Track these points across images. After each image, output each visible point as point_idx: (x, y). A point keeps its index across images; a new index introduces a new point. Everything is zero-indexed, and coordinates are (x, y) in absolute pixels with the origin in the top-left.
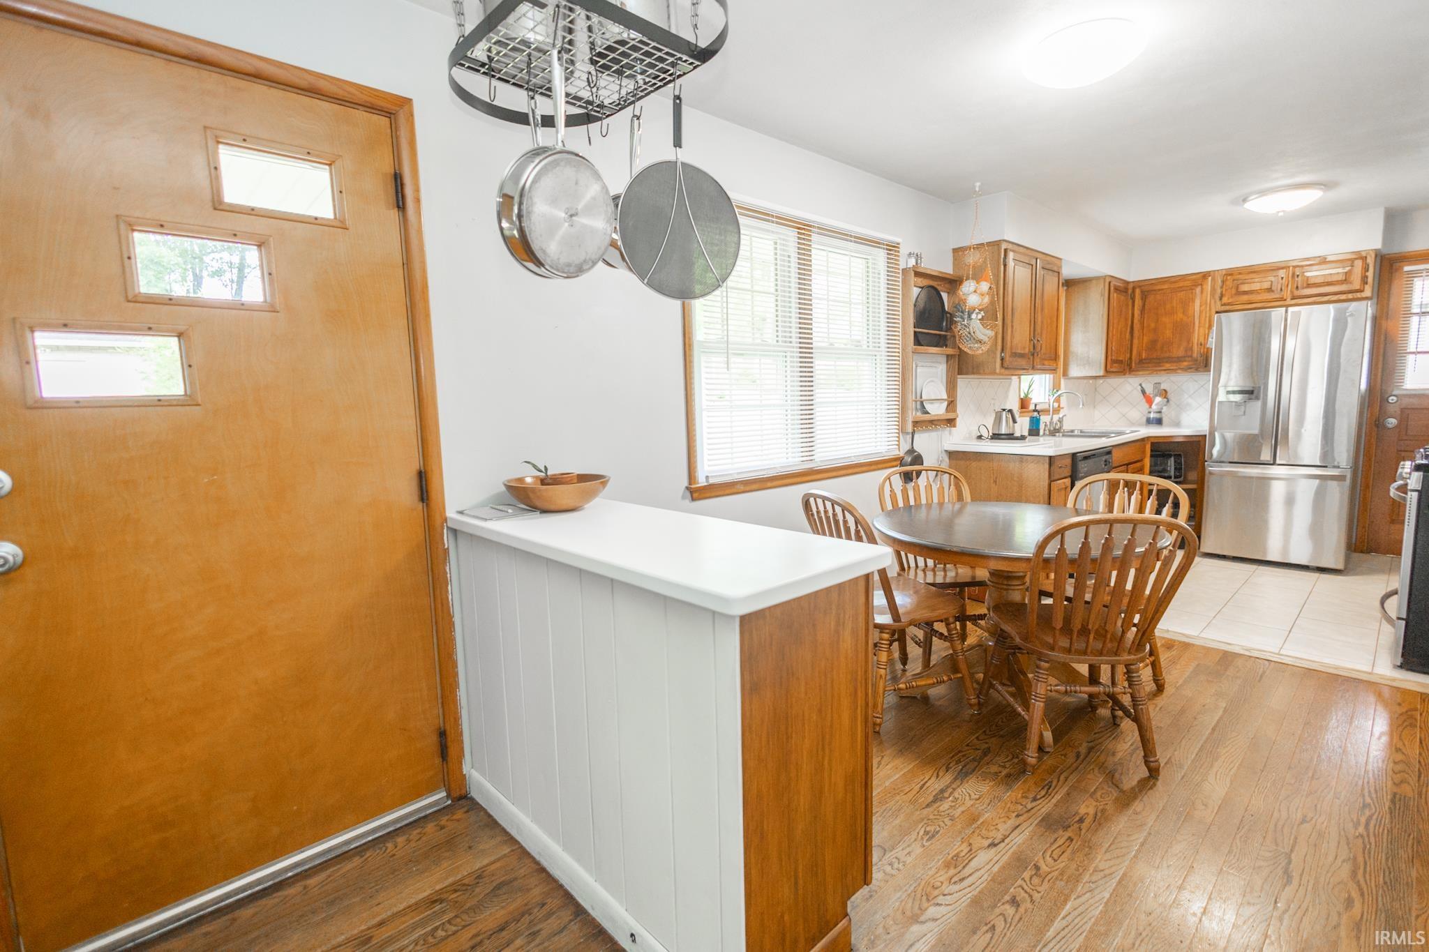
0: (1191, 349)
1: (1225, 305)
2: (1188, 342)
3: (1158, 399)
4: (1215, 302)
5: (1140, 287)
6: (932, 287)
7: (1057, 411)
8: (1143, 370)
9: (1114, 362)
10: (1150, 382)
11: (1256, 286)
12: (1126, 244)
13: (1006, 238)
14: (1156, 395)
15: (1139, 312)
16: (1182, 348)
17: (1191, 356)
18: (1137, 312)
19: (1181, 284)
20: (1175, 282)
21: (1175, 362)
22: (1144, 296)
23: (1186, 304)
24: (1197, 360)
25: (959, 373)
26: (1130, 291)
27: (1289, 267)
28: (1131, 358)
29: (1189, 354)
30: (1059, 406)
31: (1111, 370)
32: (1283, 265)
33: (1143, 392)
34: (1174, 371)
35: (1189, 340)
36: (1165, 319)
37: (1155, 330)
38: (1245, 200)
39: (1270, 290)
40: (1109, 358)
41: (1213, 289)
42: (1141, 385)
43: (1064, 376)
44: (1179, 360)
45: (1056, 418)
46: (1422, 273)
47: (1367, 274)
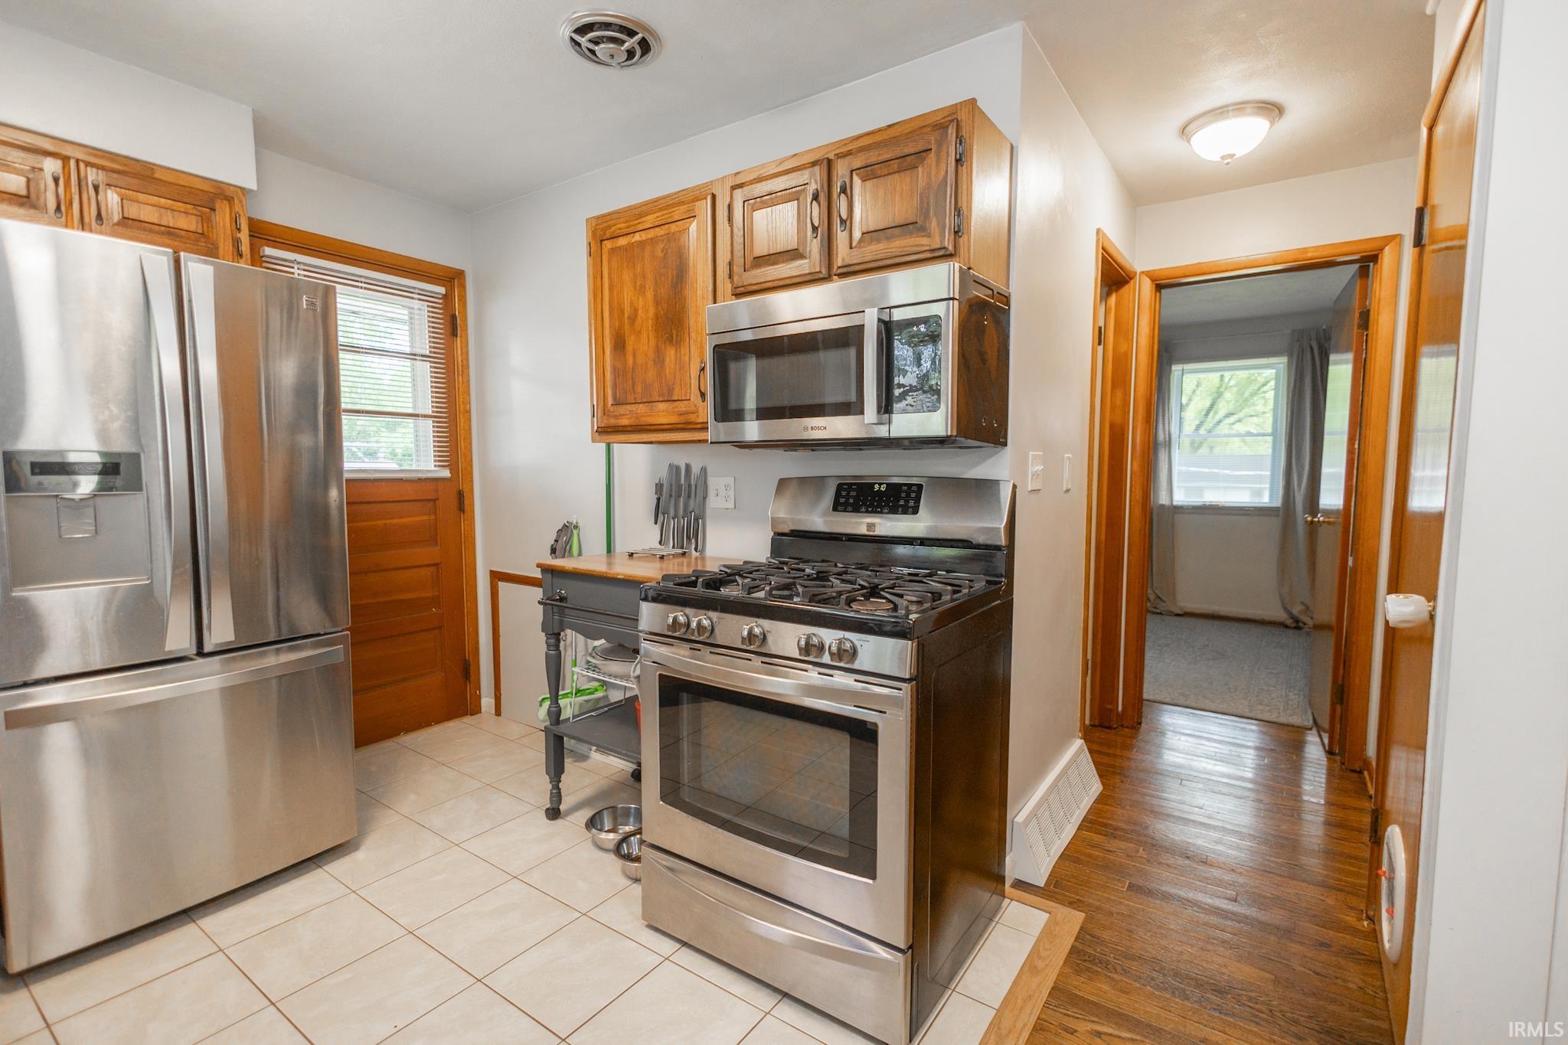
27: (69, 157)
39: (23, 200)
46: (293, 268)
47: (239, 235)
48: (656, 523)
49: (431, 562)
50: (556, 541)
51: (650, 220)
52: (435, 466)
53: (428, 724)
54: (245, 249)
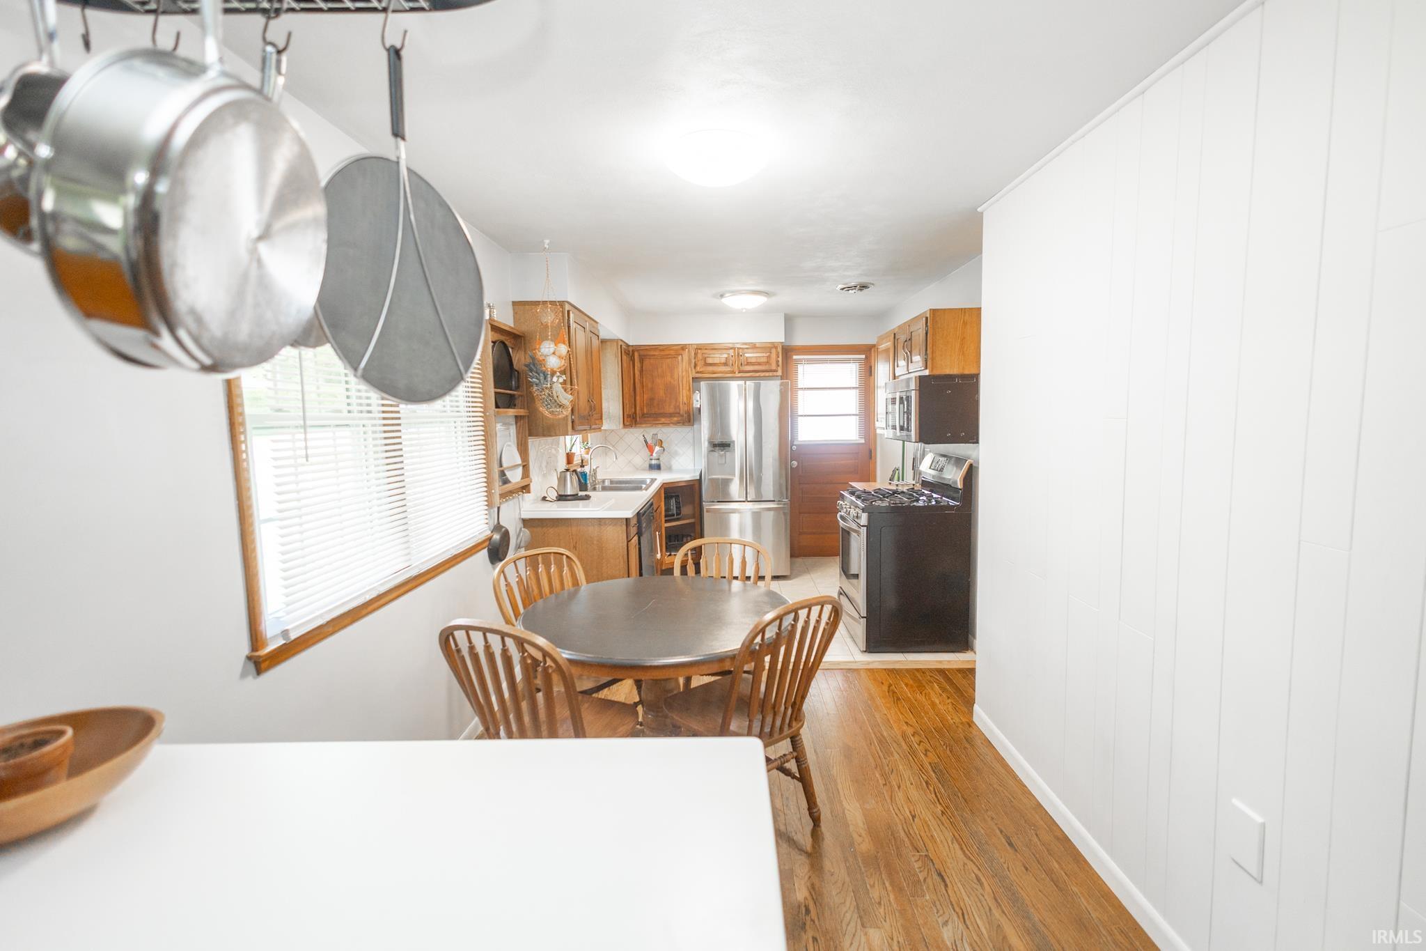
0: (679, 407)
1: (698, 372)
2: (676, 401)
3: (657, 448)
4: (692, 370)
5: (638, 351)
6: (503, 343)
8: (646, 423)
9: (627, 417)
10: (650, 434)
11: (716, 360)
12: (630, 314)
13: (569, 300)
14: (655, 445)
15: (639, 373)
16: (672, 407)
17: (679, 413)
18: (637, 373)
19: (667, 352)
20: (663, 350)
21: (668, 417)
22: (642, 359)
23: (672, 369)
24: (683, 416)
25: (530, 435)
26: (632, 354)
27: (735, 348)
28: (635, 413)
29: (678, 411)
32: (731, 346)
33: (646, 441)
34: (667, 424)
36: (658, 381)
37: (652, 389)
38: (722, 296)
39: (725, 365)
40: (624, 412)
41: (690, 360)
42: (644, 436)
43: (600, 431)
44: (671, 415)
46: (803, 362)
47: (779, 358)
48: (913, 470)
50: (892, 475)
52: (859, 438)
54: (780, 363)
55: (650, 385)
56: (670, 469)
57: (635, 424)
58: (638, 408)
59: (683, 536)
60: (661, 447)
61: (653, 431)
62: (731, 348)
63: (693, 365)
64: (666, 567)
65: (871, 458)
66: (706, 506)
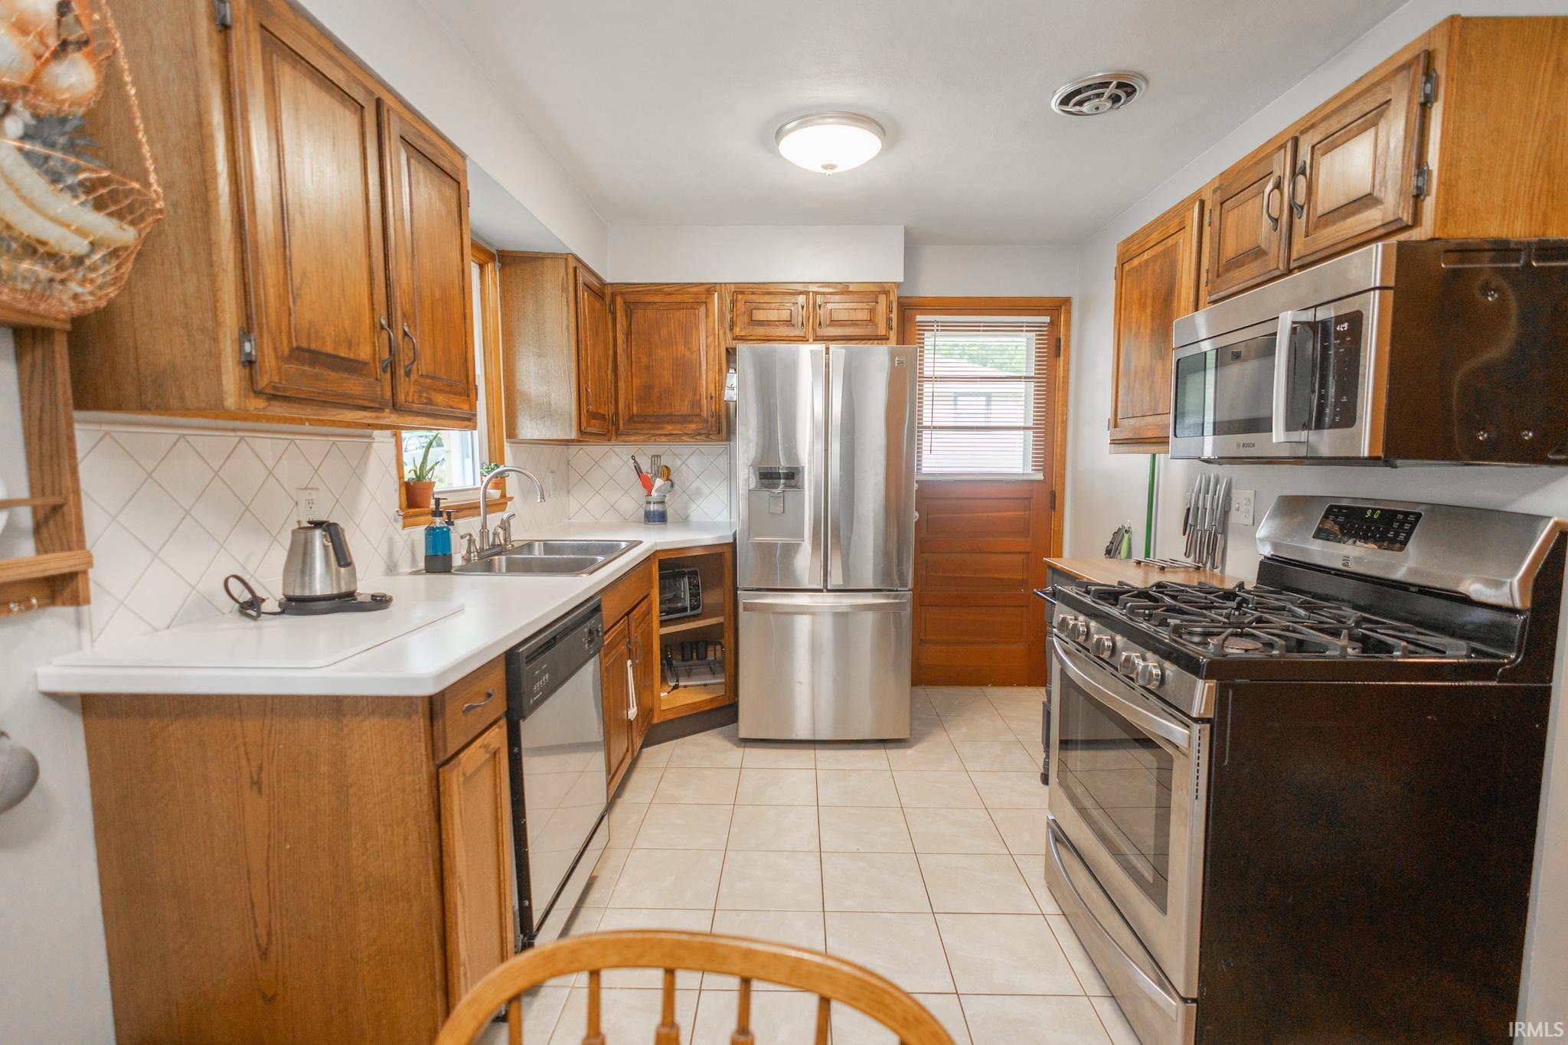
0: (699, 404)
1: (737, 339)
2: (695, 394)
3: (659, 482)
4: (725, 333)
5: (622, 294)
7: (501, 504)
8: (637, 434)
9: (593, 415)
10: (645, 454)
11: (773, 315)
14: (656, 476)
15: (624, 337)
16: (686, 403)
17: (700, 415)
18: (621, 337)
19: (679, 298)
20: (670, 294)
21: (678, 423)
22: (630, 308)
23: (688, 331)
24: (707, 422)
26: (608, 300)
27: (809, 292)
28: (616, 413)
29: (697, 411)
30: (503, 496)
31: (589, 430)
32: (800, 288)
33: (638, 469)
34: (677, 437)
35: (695, 389)
36: (661, 352)
37: (648, 368)
39: (789, 323)
40: (584, 408)
41: (721, 312)
42: (633, 457)
43: (508, 437)
44: (684, 419)
45: (494, 520)
46: (933, 326)
47: (891, 315)
48: (1184, 534)
49: (1022, 550)
50: (1112, 543)
51: (1155, 237)
52: (1032, 470)
53: (1011, 685)
54: (894, 324)
55: (644, 360)
56: (684, 521)
57: (617, 435)
58: (621, 405)
59: (707, 644)
60: (668, 479)
61: (652, 449)
62: (801, 293)
63: (727, 324)
64: (662, 719)
65: (1053, 508)
66: (744, 598)
